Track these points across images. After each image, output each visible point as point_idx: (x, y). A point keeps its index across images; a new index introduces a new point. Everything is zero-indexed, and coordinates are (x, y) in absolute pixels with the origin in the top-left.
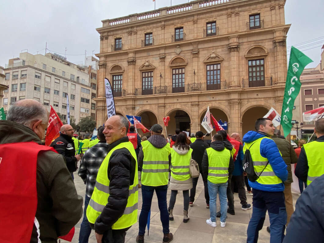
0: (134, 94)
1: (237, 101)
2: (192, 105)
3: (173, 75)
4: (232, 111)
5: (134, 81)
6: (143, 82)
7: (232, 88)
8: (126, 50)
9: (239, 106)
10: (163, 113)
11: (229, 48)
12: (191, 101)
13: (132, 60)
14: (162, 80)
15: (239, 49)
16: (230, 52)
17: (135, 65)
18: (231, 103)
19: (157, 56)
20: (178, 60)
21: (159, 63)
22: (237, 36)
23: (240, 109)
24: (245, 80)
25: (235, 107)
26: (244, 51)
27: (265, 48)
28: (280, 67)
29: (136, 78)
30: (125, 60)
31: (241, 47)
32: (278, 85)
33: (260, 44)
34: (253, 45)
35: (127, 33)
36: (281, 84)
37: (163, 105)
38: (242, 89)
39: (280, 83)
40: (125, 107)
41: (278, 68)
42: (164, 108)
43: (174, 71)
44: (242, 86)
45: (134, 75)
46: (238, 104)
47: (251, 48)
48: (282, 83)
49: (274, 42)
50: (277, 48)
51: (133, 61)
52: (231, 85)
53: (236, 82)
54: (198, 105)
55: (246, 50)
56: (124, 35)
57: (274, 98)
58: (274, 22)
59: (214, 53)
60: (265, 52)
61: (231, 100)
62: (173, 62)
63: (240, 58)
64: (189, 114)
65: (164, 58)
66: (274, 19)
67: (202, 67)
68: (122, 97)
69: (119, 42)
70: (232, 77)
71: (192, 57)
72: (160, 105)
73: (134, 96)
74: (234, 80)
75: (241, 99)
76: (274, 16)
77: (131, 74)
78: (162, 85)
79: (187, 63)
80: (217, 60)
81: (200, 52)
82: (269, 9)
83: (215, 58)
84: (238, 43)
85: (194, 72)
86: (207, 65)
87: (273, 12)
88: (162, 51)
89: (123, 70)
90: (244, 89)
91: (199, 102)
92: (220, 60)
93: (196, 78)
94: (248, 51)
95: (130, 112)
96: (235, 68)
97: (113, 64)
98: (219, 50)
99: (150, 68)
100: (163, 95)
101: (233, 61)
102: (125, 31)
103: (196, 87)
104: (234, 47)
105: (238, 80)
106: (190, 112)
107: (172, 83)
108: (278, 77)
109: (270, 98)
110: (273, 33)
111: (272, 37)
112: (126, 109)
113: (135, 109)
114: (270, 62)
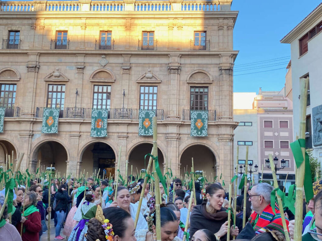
0: (34, 115)
1: (175, 135)
2: (119, 137)
3: (94, 93)
4: (169, 148)
5: (34, 95)
6: (48, 98)
7: (170, 119)
8: (26, 50)
9: (178, 142)
10: (77, 146)
11: (169, 69)
12: (118, 130)
13: (34, 66)
14: (79, 99)
15: (181, 71)
16: (170, 73)
17: (38, 73)
18: (168, 138)
19: (73, 64)
20: (102, 73)
21: (75, 74)
22: (179, 55)
23: (179, 147)
24: (186, 111)
25: (172, 144)
26: (186, 74)
27: (210, 74)
28: (225, 99)
29: (38, 91)
30: (23, 64)
31: (183, 69)
32: (222, 120)
33: (204, 69)
34: (196, 69)
35: (29, 25)
36: (225, 120)
37: (78, 134)
38: (182, 121)
39: (224, 118)
40: (18, 132)
41: (223, 100)
42: (78, 138)
43: (96, 88)
44: (182, 117)
45: (35, 87)
46: (176, 140)
47: (194, 72)
48: (227, 118)
49: (220, 68)
50: (223, 76)
51: (36, 66)
52: (170, 115)
53: (175, 112)
54: (127, 137)
55: (188, 73)
56: (23, 28)
57: (217, 135)
58: (221, 45)
59: (150, 71)
60: (210, 80)
61: (168, 134)
62: (94, 76)
63: (181, 82)
64: (115, 149)
65: (83, 69)
66: (221, 41)
67: (134, 87)
68: (15, 118)
69: (15, 36)
70: (171, 105)
71: (122, 73)
72: (72, 133)
73: (33, 119)
74: (173, 110)
75: (180, 134)
76: (221, 37)
77: (30, 85)
78: (79, 106)
79: (115, 80)
80: (153, 80)
81: (133, 68)
82: (216, 28)
83: (151, 78)
84: (179, 64)
85: (124, 93)
86: (141, 86)
87: (221, 32)
88: (80, 59)
89: (19, 77)
90: (184, 122)
91: (128, 133)
92: (156, 82)
93: (126, 102)
94: (190, 76)
95: (25, 141)
96: (174, 95)
97: (4, 67)
98: (157, 69)
99: (60, 79)
100: (78, 120)
101: (173, 85)
102: (25, 22)
103: (125, 114)
104: (174, 68)
105: (178, 110)
106: (115, 146)
107: (92, 105)
108: (222, 110)
109: (213, 135)
110: (220, 57)
111: (218, 62)
112: (19, 136)
113: (33, 137)
114: (214, 92)
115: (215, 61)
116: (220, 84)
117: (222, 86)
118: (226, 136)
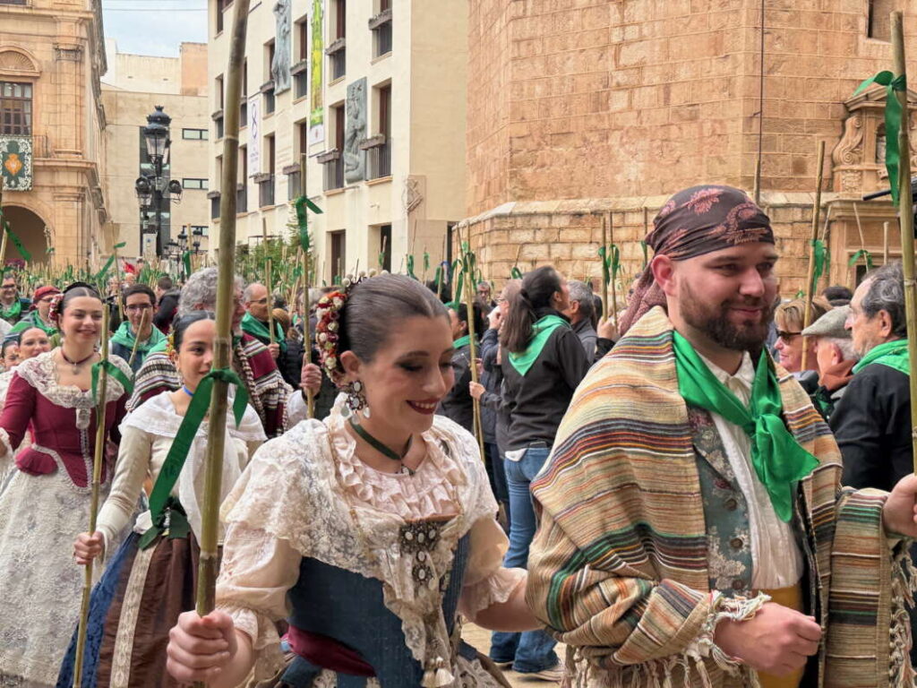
27: (33, 57)
32: (61, 157)
36: (67, 157)
39: (65, 153)
41: (62, 114)
49: (56, 46)
50: (61, 64)
57: (50, 187)
60: (34, 69)
108: (61, 136)
109: (43, 186)
110: (55, 22)
111: (51, 33)
114: (45, 96)
115: (45, 29)
116: (56, 79)
117: (60, 84)
118: (69, 190)
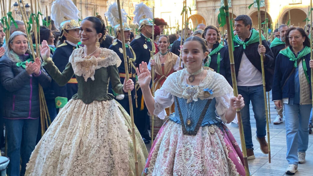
37: (245, 6)
40: (206, 8)
42: (245, 9)
72: (241, 6)
95: (211, 14)
112: (206, 11)
113: (216, 11)
